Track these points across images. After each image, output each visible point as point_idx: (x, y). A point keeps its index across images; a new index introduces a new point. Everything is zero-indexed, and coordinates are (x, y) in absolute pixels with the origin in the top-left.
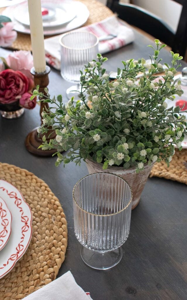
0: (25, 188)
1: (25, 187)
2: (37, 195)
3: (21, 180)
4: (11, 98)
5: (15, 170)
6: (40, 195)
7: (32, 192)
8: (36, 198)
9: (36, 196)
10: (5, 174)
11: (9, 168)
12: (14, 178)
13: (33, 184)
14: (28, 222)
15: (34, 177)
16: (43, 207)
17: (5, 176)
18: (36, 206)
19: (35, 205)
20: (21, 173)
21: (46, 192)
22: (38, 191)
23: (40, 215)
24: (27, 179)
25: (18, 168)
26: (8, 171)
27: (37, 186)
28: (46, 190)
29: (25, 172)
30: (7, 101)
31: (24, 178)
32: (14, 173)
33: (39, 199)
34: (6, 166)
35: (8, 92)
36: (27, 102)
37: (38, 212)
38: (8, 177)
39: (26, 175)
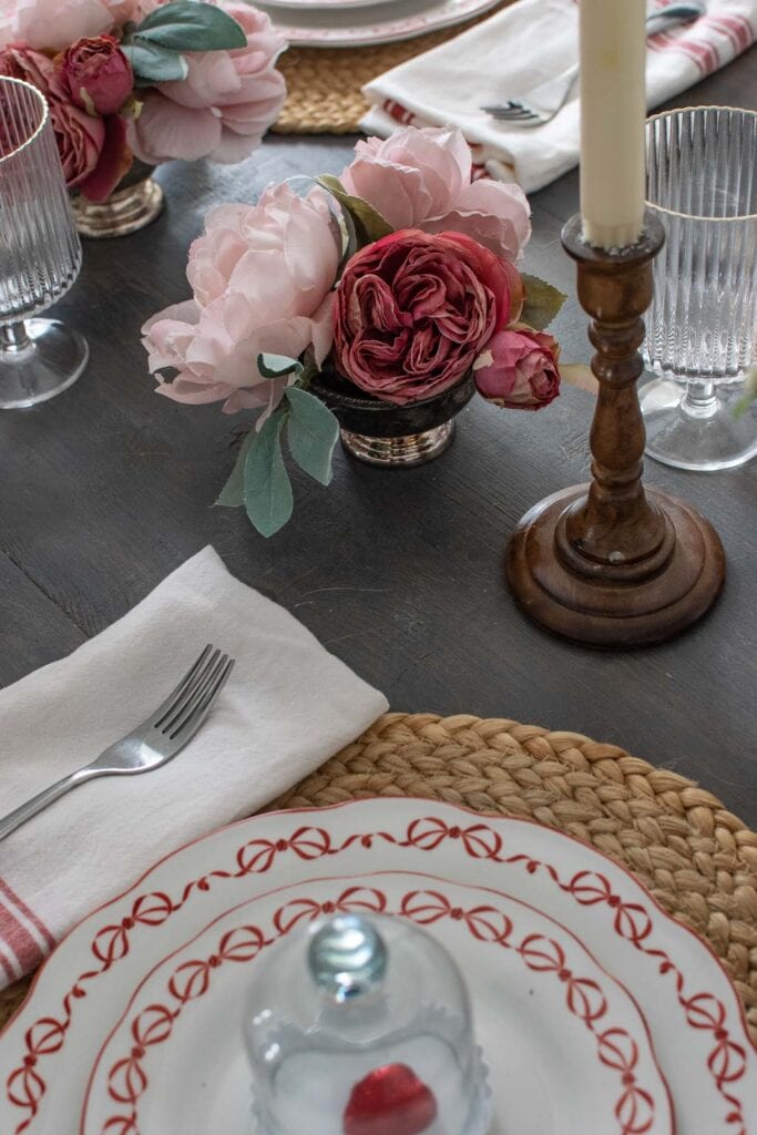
0: (615, 833)
1: (609, 824)
2: (686, 861)
3: (572, 794)
4: (437, 371)
5: (524, 744)
6: (700, 856)
7: (656, 849)
8: (686, 875)
9: (687, 867)
10: (485, 775)
11: (488, 739)
12: (534, 786)
13: (645, 804)
14: (726, 1026)
15: (634, 763)
16: (741, 919)
17: (485, 782)
18: (707, 920)
19: (697, 915)
20: (557, 755)
21: (721, 833)
22: (685, 836)
23: (746, 966)
24: (604, 784)
25: (531, 729)
26: (493, 755)
27: (666, 809)
28: (717, 824)
29: (579, 745)
30: (420, 390)
31: (582, 777)
32: (522, 759)
33: (703, 881)
34: (468, 727)
35: (422, 339)
36: (523, 378)
37: (727, 949)
38: (504, 787)
39: (592, 762)
